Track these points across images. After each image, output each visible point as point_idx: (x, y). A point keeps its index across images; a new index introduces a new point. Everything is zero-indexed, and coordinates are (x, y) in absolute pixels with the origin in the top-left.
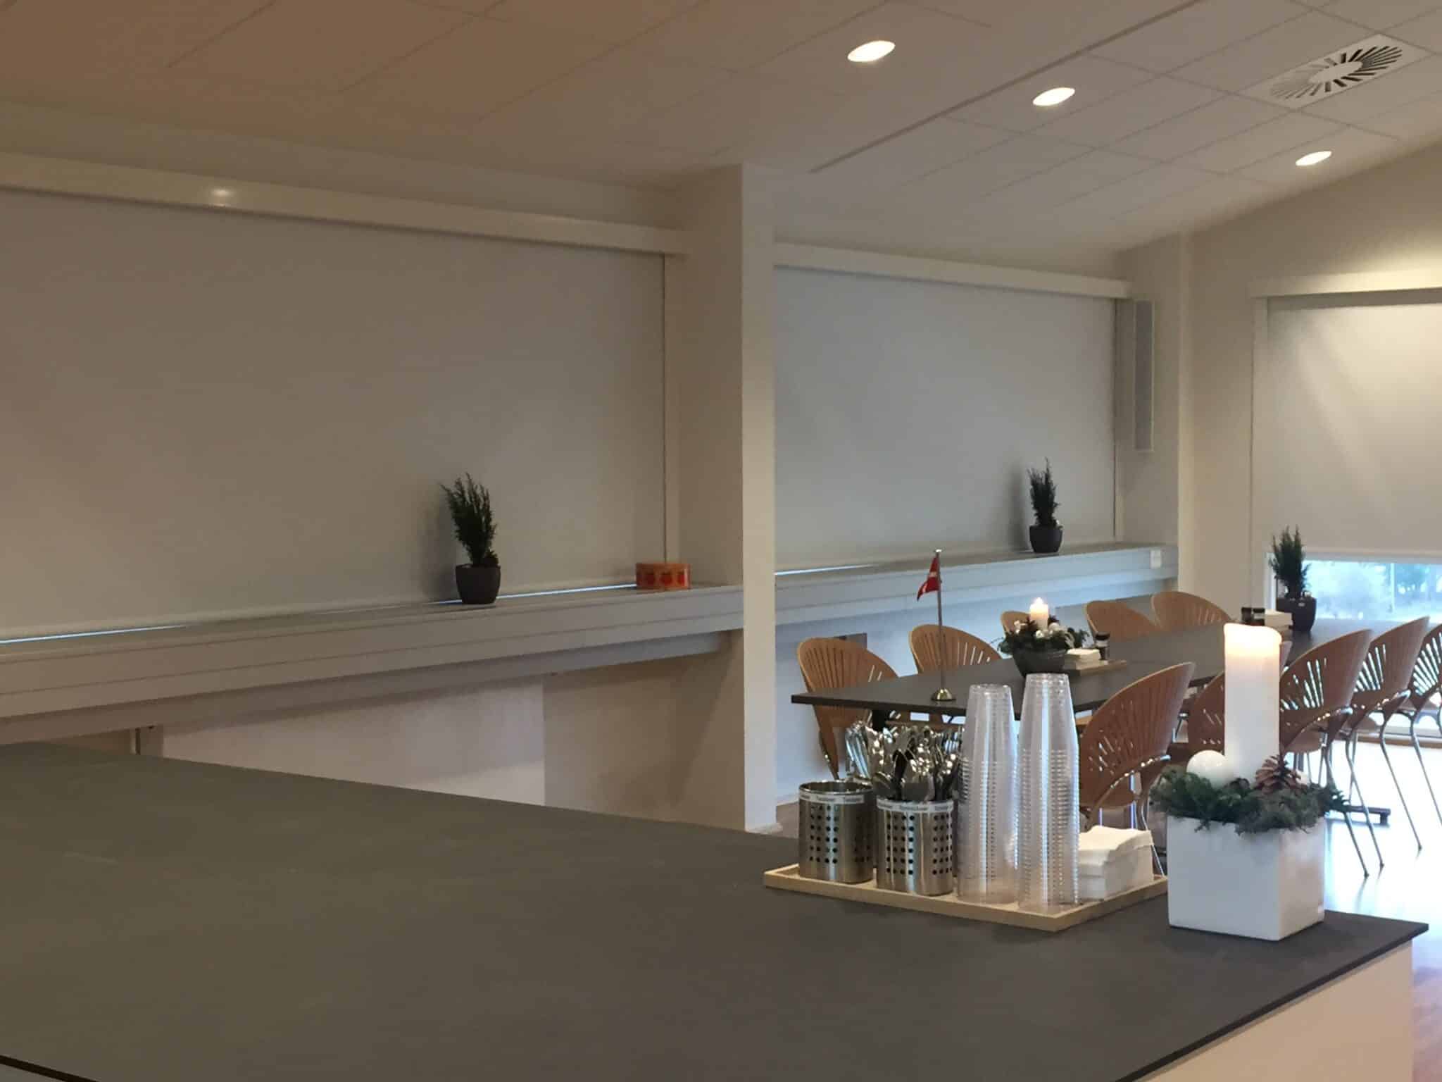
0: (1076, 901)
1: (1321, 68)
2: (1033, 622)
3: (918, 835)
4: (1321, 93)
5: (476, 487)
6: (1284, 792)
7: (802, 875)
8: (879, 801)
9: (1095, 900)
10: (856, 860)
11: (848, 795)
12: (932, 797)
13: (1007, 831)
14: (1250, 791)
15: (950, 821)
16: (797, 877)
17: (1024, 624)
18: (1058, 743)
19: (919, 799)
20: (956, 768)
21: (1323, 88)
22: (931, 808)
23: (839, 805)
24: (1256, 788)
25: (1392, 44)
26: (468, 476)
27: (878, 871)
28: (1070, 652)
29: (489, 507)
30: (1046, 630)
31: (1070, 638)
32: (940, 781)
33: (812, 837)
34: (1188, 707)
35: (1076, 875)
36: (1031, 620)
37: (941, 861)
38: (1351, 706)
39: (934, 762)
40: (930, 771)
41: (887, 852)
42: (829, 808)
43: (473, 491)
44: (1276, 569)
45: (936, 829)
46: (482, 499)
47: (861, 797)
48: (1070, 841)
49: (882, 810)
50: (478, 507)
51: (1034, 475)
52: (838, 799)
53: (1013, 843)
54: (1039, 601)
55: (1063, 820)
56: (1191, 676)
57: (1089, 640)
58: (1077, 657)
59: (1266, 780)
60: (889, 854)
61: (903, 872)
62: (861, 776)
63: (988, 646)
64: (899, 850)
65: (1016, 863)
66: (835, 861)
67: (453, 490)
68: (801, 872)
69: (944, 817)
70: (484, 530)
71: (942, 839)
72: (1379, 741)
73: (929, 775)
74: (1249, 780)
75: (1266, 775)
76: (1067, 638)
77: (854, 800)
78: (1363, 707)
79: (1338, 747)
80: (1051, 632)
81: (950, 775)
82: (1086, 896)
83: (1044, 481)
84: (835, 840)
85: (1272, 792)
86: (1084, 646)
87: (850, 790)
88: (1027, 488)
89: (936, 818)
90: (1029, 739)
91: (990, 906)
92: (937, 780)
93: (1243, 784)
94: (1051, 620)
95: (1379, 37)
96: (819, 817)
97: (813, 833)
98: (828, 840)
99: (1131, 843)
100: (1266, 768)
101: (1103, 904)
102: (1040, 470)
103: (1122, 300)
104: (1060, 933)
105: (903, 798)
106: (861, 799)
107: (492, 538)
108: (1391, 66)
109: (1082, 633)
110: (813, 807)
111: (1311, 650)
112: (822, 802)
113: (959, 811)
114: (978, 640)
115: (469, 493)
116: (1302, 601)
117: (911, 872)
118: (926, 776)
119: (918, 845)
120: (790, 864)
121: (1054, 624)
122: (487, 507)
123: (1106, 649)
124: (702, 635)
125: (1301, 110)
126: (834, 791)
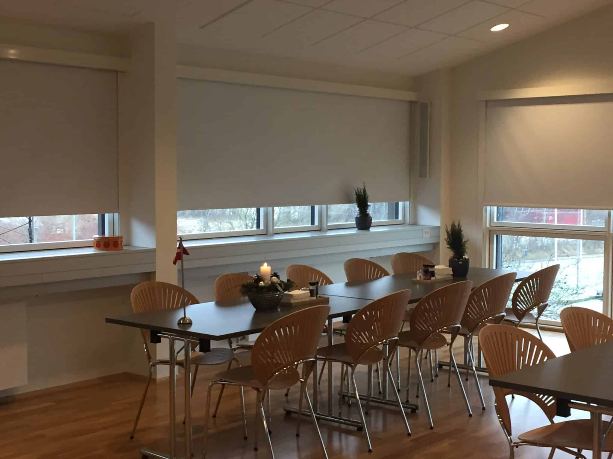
30: (267, 281)
36: (259, 275)
44: (449, 243)
51: (357, 190)
54: (265, 264)
80: (270, 282)
83: (362, 193)
94: (272, 275)
102: (361, 187)
103: (415, 102)
116: (461, 261)
121: (275, 278)
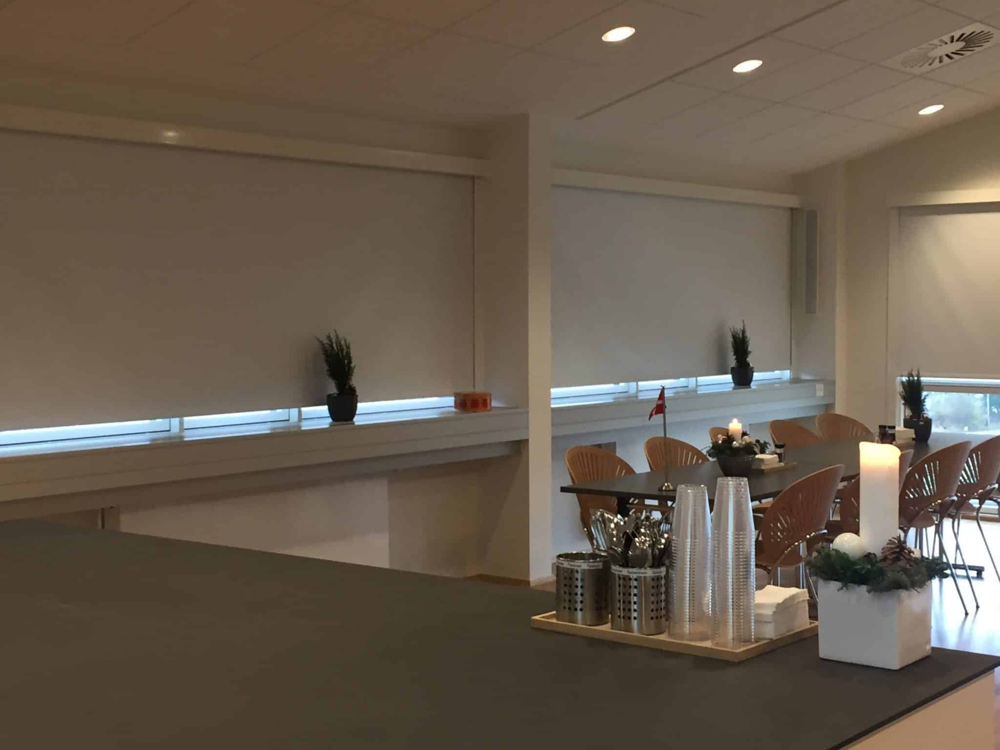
0: (753, 640)
1: (936, 46)
2: (731, 435)
3: (640, 591)
4: (936, 63)
5: (341, 339)
6: (902, 563)
7: (558, 620)
8: (613, 567)
9: (766, 639)
10: (597, 609)
11: (590, 562)
12: (651, 565)
13: (703, 588)
14: (876, 562)
15: (663, 582)
16: (554, 621)
17: (724, 437)
18: (740, 527)
19: (641, 566)
20: (667, 544)
21: (937, 60)
22: (649, 573)
23: (584, 570)
24: (881, 560)
25: (986, 29)
26: (336, 332)
27: (612, 616)
28: (757, 456)
29: (350, 354)
30: (740, 441)
31: (757, 447)
32: (656, 554)
33: (565, 593)
34: (840, 494)
35: (753, 621)
36: (730, 434)
37: (657, 610)
38: (956, 495)
39: (652, 540)
40: (649, 546)
41: (618, 603)
42: (577, 572)
43: (339, 343)
44: (904, 398)
45: (653, 587)
46: (345, 348)
47: (601, 564)
48: (748, 595)
49: (615, 574)
50: (342, 354)
51: (734, 331)
52: (583, 565)
53: (708, 597)
54: (735, 421)
55: (744, 582)
56: (841, 474)
57: (771, 448)
58: (762, 460)
59: (889, 555)
60: (620, 604)
61: (630, 618)
62: (601, 548)
63: (700, 451)
64: (627, 602)
65: (710, 612)
66: (581, 610)
67: (326, 341)
68: (557, 617)
69: (658, 579)
70: (347, 370)
71: (657, 595)
72: (976, 519)
73: (648, 548)
74: (876, 554)
75: (889, 550)
76: (755, 447)
77: (593, 566)
78: (964, 495)
79: (947, 523)
80: (744, 443)
81: (664, 548)
82: (761, 636)
83: (741, 335)
84: (582, 595)
85: (893, 563)
86: (767, 452)
87: (593, 559)
88: (730, 340)
89: (653, 579)
90: (719, 524)
91: (693, 643)
92: (654, 553)
93: (872, 556)
94: (744, 434)
95: (978, 24)
96: (570, 578)
97: (566, 589)
98: (576, 594)
99: (793, 597)
100: (889, 546)
101: (772, 641)
102: (739, 327)
103: (796, 209)
104: (740, 663)
105: (630, 565)
106: (600, 565)
107: (352, 375)
108: (987, 45)
109: (765, 443)
110: (566, 572)
111: (928, 455)
112: (572, 567)
113: (669, 575)
114: (693, 447)
115: (337, 344)
116: (922, 421)
117: (635, 618)
118: (646, 549)
119: (640, 598)
120: (551, 611)
121: (746, 437)
122: (348, 354)
123: (783, 455)
124: (500, 443)
125: (921, 76)
126: (581, 559)
